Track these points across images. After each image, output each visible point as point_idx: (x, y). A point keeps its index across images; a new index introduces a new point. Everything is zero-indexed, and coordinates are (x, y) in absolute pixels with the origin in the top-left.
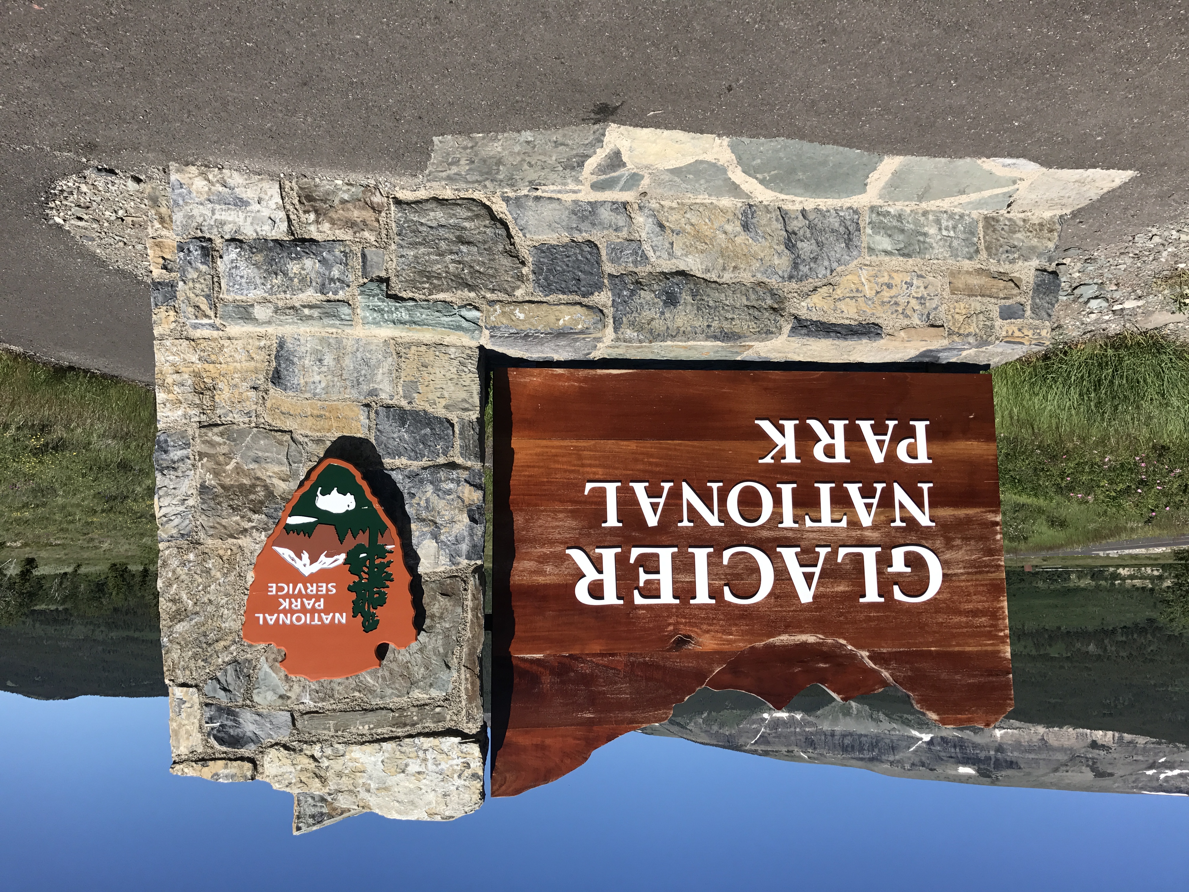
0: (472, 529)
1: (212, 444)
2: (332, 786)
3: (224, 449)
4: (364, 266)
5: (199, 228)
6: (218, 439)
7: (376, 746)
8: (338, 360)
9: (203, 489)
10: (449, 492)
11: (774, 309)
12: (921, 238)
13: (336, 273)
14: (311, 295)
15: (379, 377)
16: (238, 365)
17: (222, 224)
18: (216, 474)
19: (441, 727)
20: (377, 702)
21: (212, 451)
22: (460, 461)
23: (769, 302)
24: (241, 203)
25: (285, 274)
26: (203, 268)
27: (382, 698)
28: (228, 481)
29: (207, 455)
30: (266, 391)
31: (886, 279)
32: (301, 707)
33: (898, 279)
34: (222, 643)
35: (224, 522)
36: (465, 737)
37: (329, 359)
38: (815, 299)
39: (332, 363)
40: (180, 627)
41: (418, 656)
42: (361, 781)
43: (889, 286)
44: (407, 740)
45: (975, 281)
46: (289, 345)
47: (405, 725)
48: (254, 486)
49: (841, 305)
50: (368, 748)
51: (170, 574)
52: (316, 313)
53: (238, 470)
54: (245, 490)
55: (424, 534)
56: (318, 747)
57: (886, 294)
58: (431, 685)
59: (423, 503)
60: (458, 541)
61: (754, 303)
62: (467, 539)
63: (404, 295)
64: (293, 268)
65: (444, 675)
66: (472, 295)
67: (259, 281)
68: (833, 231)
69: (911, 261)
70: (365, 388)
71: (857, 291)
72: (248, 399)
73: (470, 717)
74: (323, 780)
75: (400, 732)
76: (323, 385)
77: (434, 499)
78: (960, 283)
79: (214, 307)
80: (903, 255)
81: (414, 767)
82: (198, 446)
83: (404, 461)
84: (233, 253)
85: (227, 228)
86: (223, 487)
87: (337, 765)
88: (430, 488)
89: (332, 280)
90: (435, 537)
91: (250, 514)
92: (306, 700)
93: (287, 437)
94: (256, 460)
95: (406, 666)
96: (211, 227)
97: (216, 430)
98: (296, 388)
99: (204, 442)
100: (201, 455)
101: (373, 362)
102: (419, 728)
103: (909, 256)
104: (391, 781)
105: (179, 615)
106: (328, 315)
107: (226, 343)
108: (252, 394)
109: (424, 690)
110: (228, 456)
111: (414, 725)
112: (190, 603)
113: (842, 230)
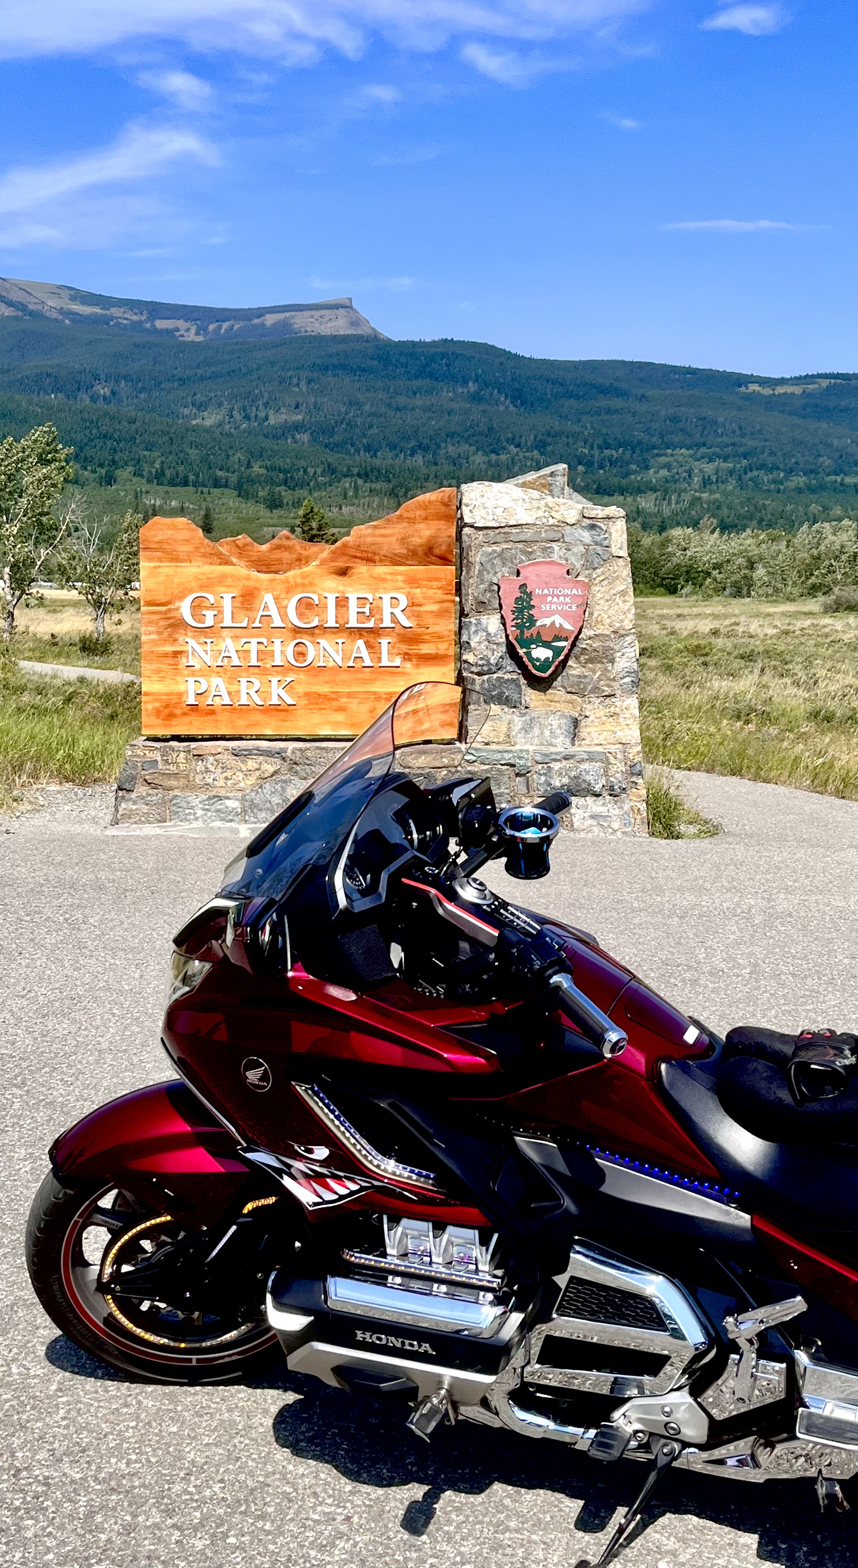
0: (469, 639)
1: (608, 686)
2: (543, 502)
3: (602, 683)
4: (528, 782)
5: (616, 803)
6: (606, 689)
7: (520, 523)
8: (542, 733)
9: (612, 661)
10: (481, 659)
11: (296, 763)
12: (207, 807)
13: (543, 778)
14: (556, 766)
15: (520, 723)
16: (595, 729)
17: (603, 804)
18: (606, 669)
19: (485, 532)
20: (520, 546)
21: (608, 682)
22: (475, 677)
23: (298, 768)
24: (592, 817)
25: (569, 777)
26: (612, 779)
27: (517, 548)
28: (600, 665)
29: (611, 680)
30: (581, 715)
31: (229, 782)
32: (559, 544)
33: (221, 783)
34: (602, 578)
35: (601, 643)
36: (472, 526)
37: (547, 733)
38: (271, 769)
39: (545, 731)
40: (623, 587)
41: (497, 570)
42: (527, 504)
43: (226, 778)
44: (503, 525)
45: (173, 783)
46: (568, 742)
47: (504, 533)
48: (586, 663)
49: (256, 766)
50: (524, 522)
51: (628, 615)
52: (553, 757)
53: (594, 671)
54: (590, 661)
55: (495, 635)
56: (550, 524)
57: (229, 774)
58: (491, 554)
59: (496, 653)
60: (476, 632)
61: (307, 767)
62: (471, 633)
63: (506, 767)
64: (566, 780)
65: (484, 559)
66: (469, 769)
67: (583, 773)
68: (261, 810)
69: (214, 793)
70: (527, 718)
71: (246, 775)
72: (591, 710)
73: (469, 536)
74: (547, 505)
75: (507, 530)
76: (550, 719)
77: (489, 654)
78: (182, 782)
79: (607, 759)
80: (218, 796)
81: (499, 511)
82: (616, 685)
83: (506, 677)
84: (597, 788)
85: (601, 802)
86: (603, 663)
87: (541, 513)
88: (492, 661)
89: (545, 774)
90: (488, 634)
91: (588, 647)
92: (556, 548)
93: (569, 690)
94: (585, 677)
95: (504, 565)
96: (609, 802)
97: (607, 693)
98: (563, 716)
99: (612, 687)
100: (614, 680)
101: (523, 732)
102: (497, 531)
103: (215, 797)
104: (511, 504)
105: (623, 593)
106: (547, 755)
107: (603, 742)
108: (588, 714)
109: (495, 551)
110: (600, 679)
111: (500, 533)
112: (617, 600)
113: (255, 811)
